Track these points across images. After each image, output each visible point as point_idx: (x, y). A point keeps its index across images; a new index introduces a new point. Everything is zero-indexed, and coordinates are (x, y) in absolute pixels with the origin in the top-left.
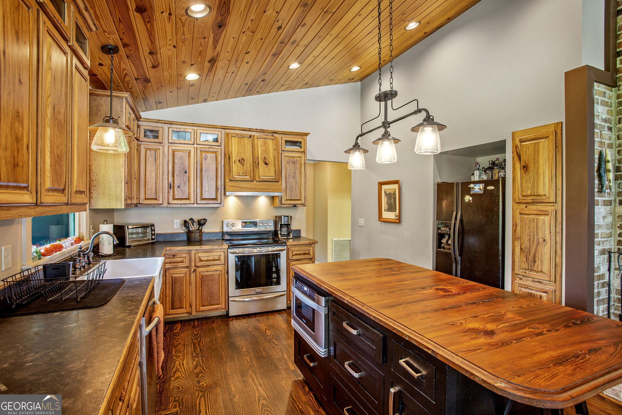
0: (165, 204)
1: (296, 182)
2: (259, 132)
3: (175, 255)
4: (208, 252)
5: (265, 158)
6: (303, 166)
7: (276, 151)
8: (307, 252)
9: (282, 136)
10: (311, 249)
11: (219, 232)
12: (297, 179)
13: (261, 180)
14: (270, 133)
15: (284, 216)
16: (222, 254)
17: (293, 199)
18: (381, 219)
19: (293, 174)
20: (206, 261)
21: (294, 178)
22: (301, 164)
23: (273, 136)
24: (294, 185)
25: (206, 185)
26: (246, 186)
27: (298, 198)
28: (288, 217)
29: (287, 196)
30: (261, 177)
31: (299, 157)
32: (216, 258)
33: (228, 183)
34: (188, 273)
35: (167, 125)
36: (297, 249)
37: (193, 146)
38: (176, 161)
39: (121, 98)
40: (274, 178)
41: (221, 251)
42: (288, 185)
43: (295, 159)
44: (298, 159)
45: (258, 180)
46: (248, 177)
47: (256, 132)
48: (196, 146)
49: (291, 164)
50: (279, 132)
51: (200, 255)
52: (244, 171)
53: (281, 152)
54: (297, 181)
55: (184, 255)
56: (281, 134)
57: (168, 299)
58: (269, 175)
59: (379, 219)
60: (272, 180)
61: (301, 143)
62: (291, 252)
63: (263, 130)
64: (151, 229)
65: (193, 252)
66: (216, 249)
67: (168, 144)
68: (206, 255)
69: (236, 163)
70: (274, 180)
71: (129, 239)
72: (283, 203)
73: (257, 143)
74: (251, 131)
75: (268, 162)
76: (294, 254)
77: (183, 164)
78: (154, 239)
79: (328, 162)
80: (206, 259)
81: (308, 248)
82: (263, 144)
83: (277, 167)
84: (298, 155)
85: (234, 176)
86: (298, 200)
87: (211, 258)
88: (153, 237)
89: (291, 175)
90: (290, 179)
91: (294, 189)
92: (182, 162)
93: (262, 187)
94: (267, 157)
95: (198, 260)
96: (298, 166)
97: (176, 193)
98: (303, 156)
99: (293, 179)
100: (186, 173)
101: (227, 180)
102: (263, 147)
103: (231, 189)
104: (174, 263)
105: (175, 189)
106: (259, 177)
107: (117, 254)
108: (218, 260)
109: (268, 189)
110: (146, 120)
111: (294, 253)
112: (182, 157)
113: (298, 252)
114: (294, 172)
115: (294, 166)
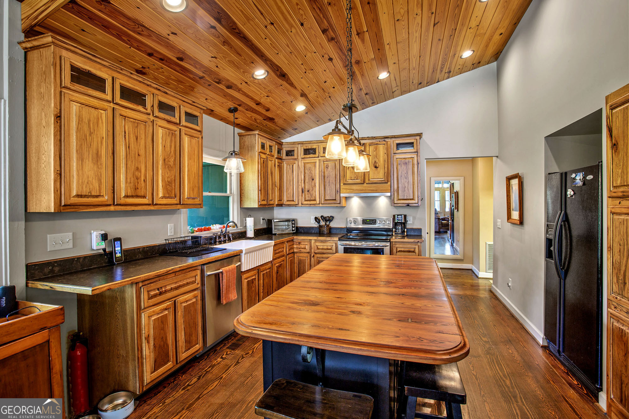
0: (300, 204)
1: (408, 182)
2: (371, 139)
3: (300, 243)
4: (324, 242)
5: (375, 162)
6: (416, 166)
7: (386, 155)
8: (412, 250)
9: (393, 139)
10: (417, 247)
11: (345, 228)
12: (410, 179)
13: (371, 182)
14: (382, 138)
15: (398, 215)
16: (334, 245)
17: (405, 198)
18: (510, 220)
19: (406, 175)
20: (322, 249)
21: (406, 178)
22: (413, 165)
23: (385, 141)
24: (406, 185)
25: (328, 188)
26: (357, 188)
28: (401, 215)
29: (400, 196)
30: (370, 180)
31: (411, 157)
32: (329, 247)
33: (343, 186)
34: (309, 257)
35: (300, 145)
36: (401, 246)
37: (318, 158)
38: (306, 171)
39: (255, 135)
40: (383, 179)
41: (334, 242)
42: (400, 185)
43: (407, 160)
44: (411, 160)
45: (367, 182)
46: (359, 181)
47: (369, 139)
48: (320, 158)
49: (403, 165)
50: (390, 137)
51: (317, 244)
52: (355, 176)
53: (393, 155)
54: (410, 181)
55: (306, 243)
56: (392, 138)
57: (295, 274)
58: (378, 177)
59: (508, 219)
60: (380, 182)
61: (413, 143)
62: (396, 249)
63: (375, 137)
64: (292, 223)
65: (313, 241)
66: (329, 240)
67: (301, 159)
68: (322, 245)
69: (349, 169)
70: (383, 182)
71: (275, 229)
72: (395, 202)
73: (368, 149)
74: (364, 140)
75: (378, 166)
76: (398, 251)
77: (311, 173)
78: (294, 230)
79: (479, 158)
80: (321, 247)
81: (414, 246)
82: (375, 150)
83: (386, 169)
84: (410, 156)
85: (347, 180)
86: (411, 199)
87: (325, 247)
88: (293, 229)
89: (403, 176)
91: (406, 189)
92: (310, 171)
93: (371, 189)
94: (377, 161)
95: (316, 248)
96: (410, 166)
97: (307, 196)
98: (416, 156)
100: (313, 180)
101: (342, 184)
102: (374, 152)
103: (345, 191)
104: (300, 248)
105: (306, 193)
106: (369, 180)
107: (256, 237)
108: (331, 249)
109: (376, 190)
110: (286, 144)
111: (398, 249)
112: (310, 168)
113: (403, 249)
114: (406, 173)
115: (405, 167)
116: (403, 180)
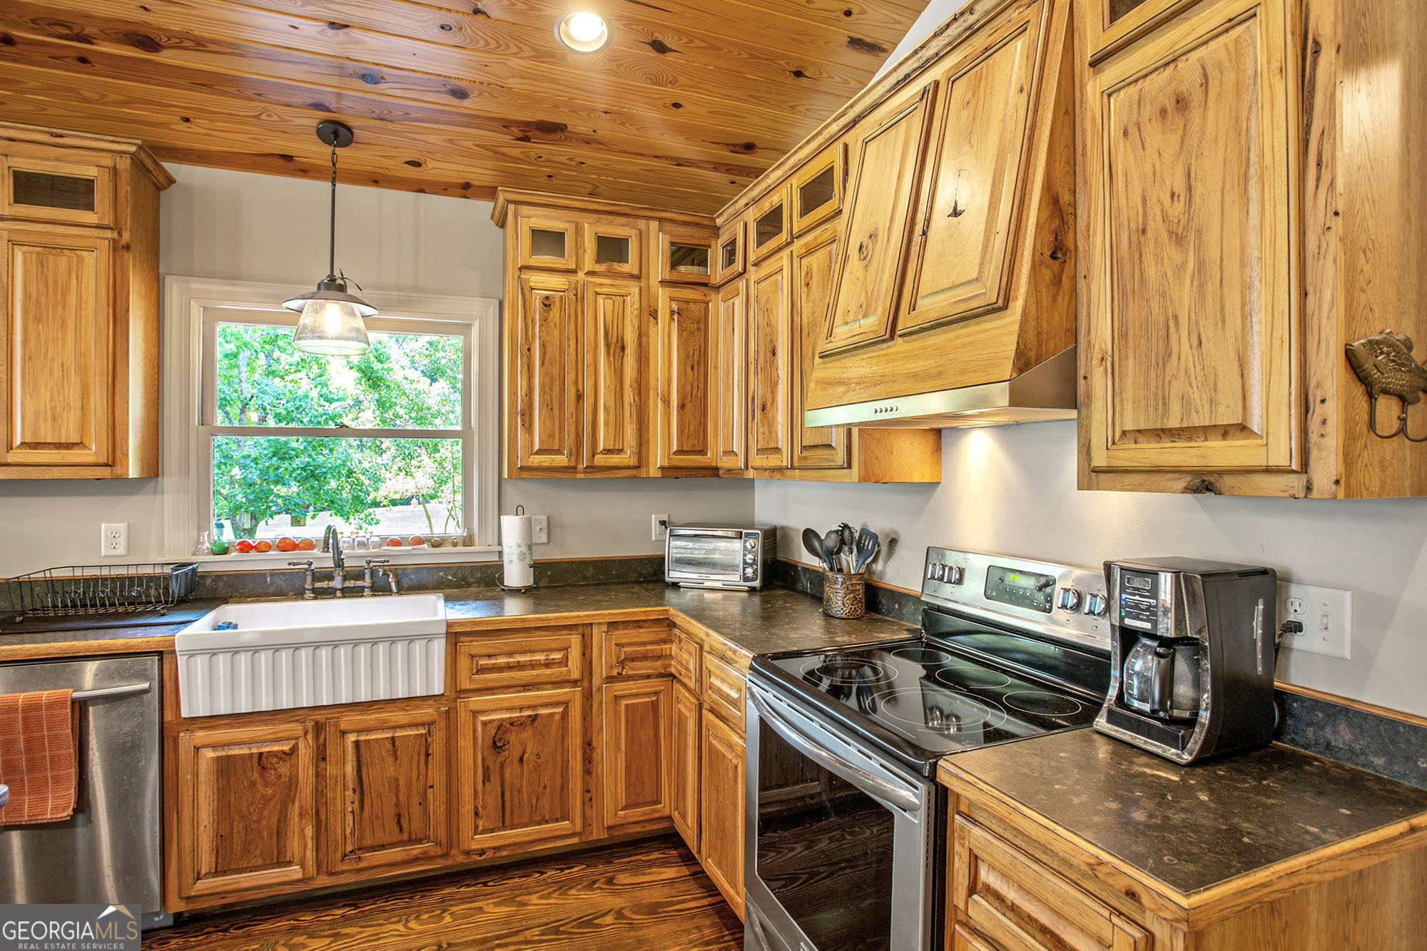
1: (1201, 264)
7: (1023, 98)
13: (919, 323)
17: (1173, 423)
19: (1177, 210)
21: (1179, 240)
26: (862, 371)
27: (1227, 416)
29: (1128, 405)
30: (918, 305)
37: (787, 248)
38: (760, 319)
45: (903, 327)
46: (870, 326)
58: (953, 277)
60: (965, 309)
70: (977, 304)
72: (1097, 460)
75: (965, 200)
77: (771, 325)
82: (968, 97)
85: (834, 332)
86: (1225, 432)
90: (1149, 258)
91: (1182, 344)
92: (768, 317)
93: (919, 365)
94: (969, 167)
97: (760, 430)
99: (1171, 251)
100: (774, 354)
103: (820, 395)
105: (759, 416)
106: (912, 310)
109: (939, 375)
110: (722, 219)
112: (767, 301)
114: (1180, 187)
115: (1174, 139)
116: (1159, 259)
